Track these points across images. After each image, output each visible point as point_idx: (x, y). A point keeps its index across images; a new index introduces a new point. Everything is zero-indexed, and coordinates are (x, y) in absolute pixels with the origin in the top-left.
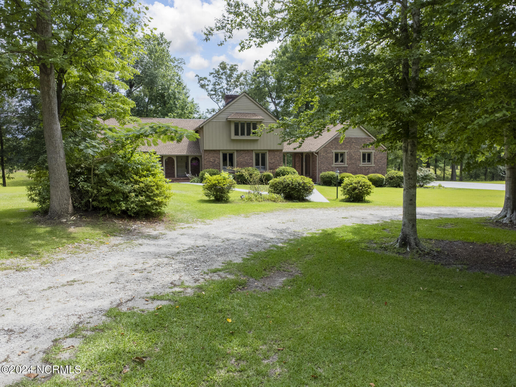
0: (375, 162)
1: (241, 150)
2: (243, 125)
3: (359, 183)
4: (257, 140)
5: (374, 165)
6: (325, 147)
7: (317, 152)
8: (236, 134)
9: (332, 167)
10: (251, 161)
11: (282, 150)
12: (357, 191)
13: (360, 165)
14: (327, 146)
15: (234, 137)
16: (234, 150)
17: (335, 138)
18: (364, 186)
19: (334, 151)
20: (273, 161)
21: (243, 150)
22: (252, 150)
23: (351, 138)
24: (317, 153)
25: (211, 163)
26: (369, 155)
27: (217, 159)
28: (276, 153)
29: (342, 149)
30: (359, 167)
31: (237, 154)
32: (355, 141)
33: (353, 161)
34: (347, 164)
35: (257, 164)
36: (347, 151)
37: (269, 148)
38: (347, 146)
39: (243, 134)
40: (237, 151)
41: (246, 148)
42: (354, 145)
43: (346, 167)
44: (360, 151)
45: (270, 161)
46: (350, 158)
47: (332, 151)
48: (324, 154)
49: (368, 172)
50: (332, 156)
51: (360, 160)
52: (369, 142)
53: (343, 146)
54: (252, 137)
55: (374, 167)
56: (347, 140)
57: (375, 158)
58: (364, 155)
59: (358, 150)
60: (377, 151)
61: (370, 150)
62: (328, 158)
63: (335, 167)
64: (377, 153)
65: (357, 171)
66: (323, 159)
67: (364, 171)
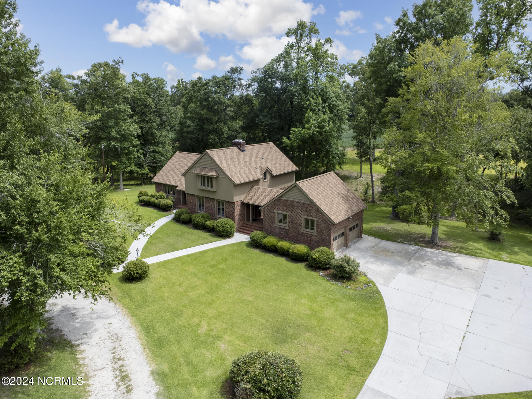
0: (317, 232)
5: (317, 235)
7: (261, 209)
9: (275, 227)
10: (214, 207)
13: (301, 231)
14: (270, 205)
15: (199, 187)
16: (204, 197)
17: (277, 199)
21: (209, 198)
22: (216, 199)
23: (293, 202)
27: (194, 201)
28: (230, 204)
29: (284, 210)
30: (300, 233)
31: (205, 200)
32: (297, 205)
33: (295, 225)
34: (289, 227)
35: (219, 210)
36: (289, 214)
37: (224, 200)
38: (289, 209)
42: (295, 209)
43: (288, 230)
44: (302, 216)
45: (226, 210)
46: (292, 222)
48: (268, 213)
49: (310, 240)
50: (275, 216)
51: (301, 225)
52: (311, 208)
53: (285, 208)
54: (209, 189)
55: (317, 236)
56: (289, 203)
57: (318, 227)
58: (307, 221)
59: (299, 215)
60: (320, 220)
61: (313, 217)
62: (271, 217)
63: (277, 227)
64: (320, 222)
65: (299, 236)
66: (267, 217)
67: (305, 238)
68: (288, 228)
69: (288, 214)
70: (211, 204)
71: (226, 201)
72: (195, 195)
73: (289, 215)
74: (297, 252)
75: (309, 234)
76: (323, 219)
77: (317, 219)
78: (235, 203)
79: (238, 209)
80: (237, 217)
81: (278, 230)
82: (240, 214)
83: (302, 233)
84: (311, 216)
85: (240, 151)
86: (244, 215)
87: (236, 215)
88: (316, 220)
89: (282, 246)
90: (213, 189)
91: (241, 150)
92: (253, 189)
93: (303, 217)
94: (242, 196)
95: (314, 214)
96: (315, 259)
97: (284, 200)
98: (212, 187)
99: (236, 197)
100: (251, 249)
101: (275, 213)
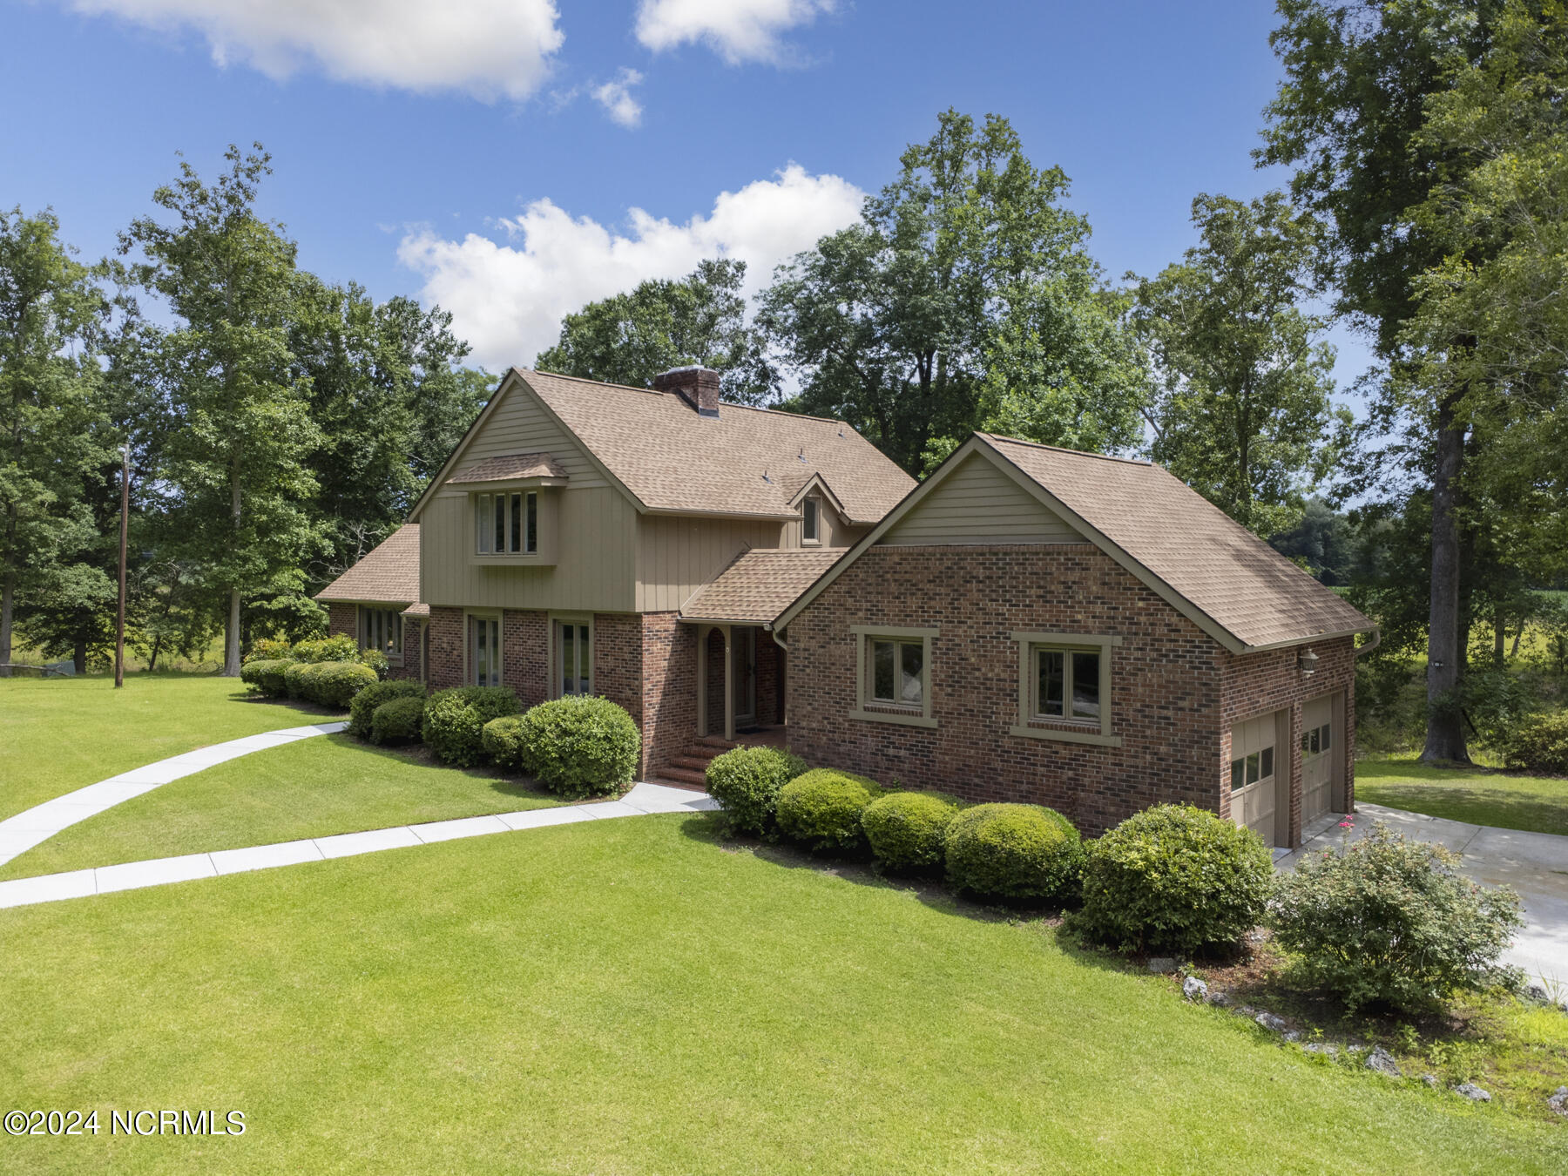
0: (1119, 722)
1: (516, 611)
5: (1117, 742)
6: (814, 606)
7: (782, 624)
9: (853, 723)
11: (637, 616)
13: (1014, 731)
14: (827, 600)
16: (497, 609)
17: (867, 553)
19: (860, 630)
21: (522, 612)
22: (546, 613)
23: (961, 554)
24: (784, 635)
25: (443, 656)
26: (1087, 668)
27: (457, 643)
28: (620, 627)
29: (905, 617)
30: (1006, 743)
31: (504, 621)
32: (981, 573)
33: (972, 700)
34: (935, 713)
36: (936, 633)
37: (598, 608)
38: (936, 604)
40: (506, 612)
41: (527, 603)
42: (975, 595)
43: (931, 731)
44: (1015, 635)
46: (955, 679)
47: (854, 629)
48: (813, 644)
49: (1075, 784)
50: (853, 656)
51: (1013, 696)
52: (1075, 575)
53: (913, 603)
54: (523, 559)
55: (1116, 751)
56: (937, 567)
57: (1123, 690)
58: (1049, 663)
59: (1001, 629)
60: (1137, 642)
61: (1088, 632)
62: (833, 668)
63: (868, 722)
64: (1139, 654)
65: (998, 765)
66: (808, 670)
67: (1041, 770)
68: (933, 723)
69: (927, 634)
70: (529, 642)
71: (598, 616)
72: (460, 609)
73: (935, 640)
74: (996, 841)
75: (1067, 744)
76: (1161, 630)
77: (1118, 641)
78: (646, 620)
79: (657, 659)
80: (652, 700)
81: (871, 743)
82: (670, 683)
83: (1020, 740)
84: (1076, 627)
85: (690, 411)
86: (694, 694)
87: (647, 686)
88: (1107, 645)
89: (898, 814)
90: (539, 558)
91: (695, 407)
92: (743, 562)
93: (1023, 636)
94: (684, 589)
95: (1098, 608)
96: (1138, 875)
98: (532, 546)
99: (650, 588)
100: (708, 848)
101: (854, 638)
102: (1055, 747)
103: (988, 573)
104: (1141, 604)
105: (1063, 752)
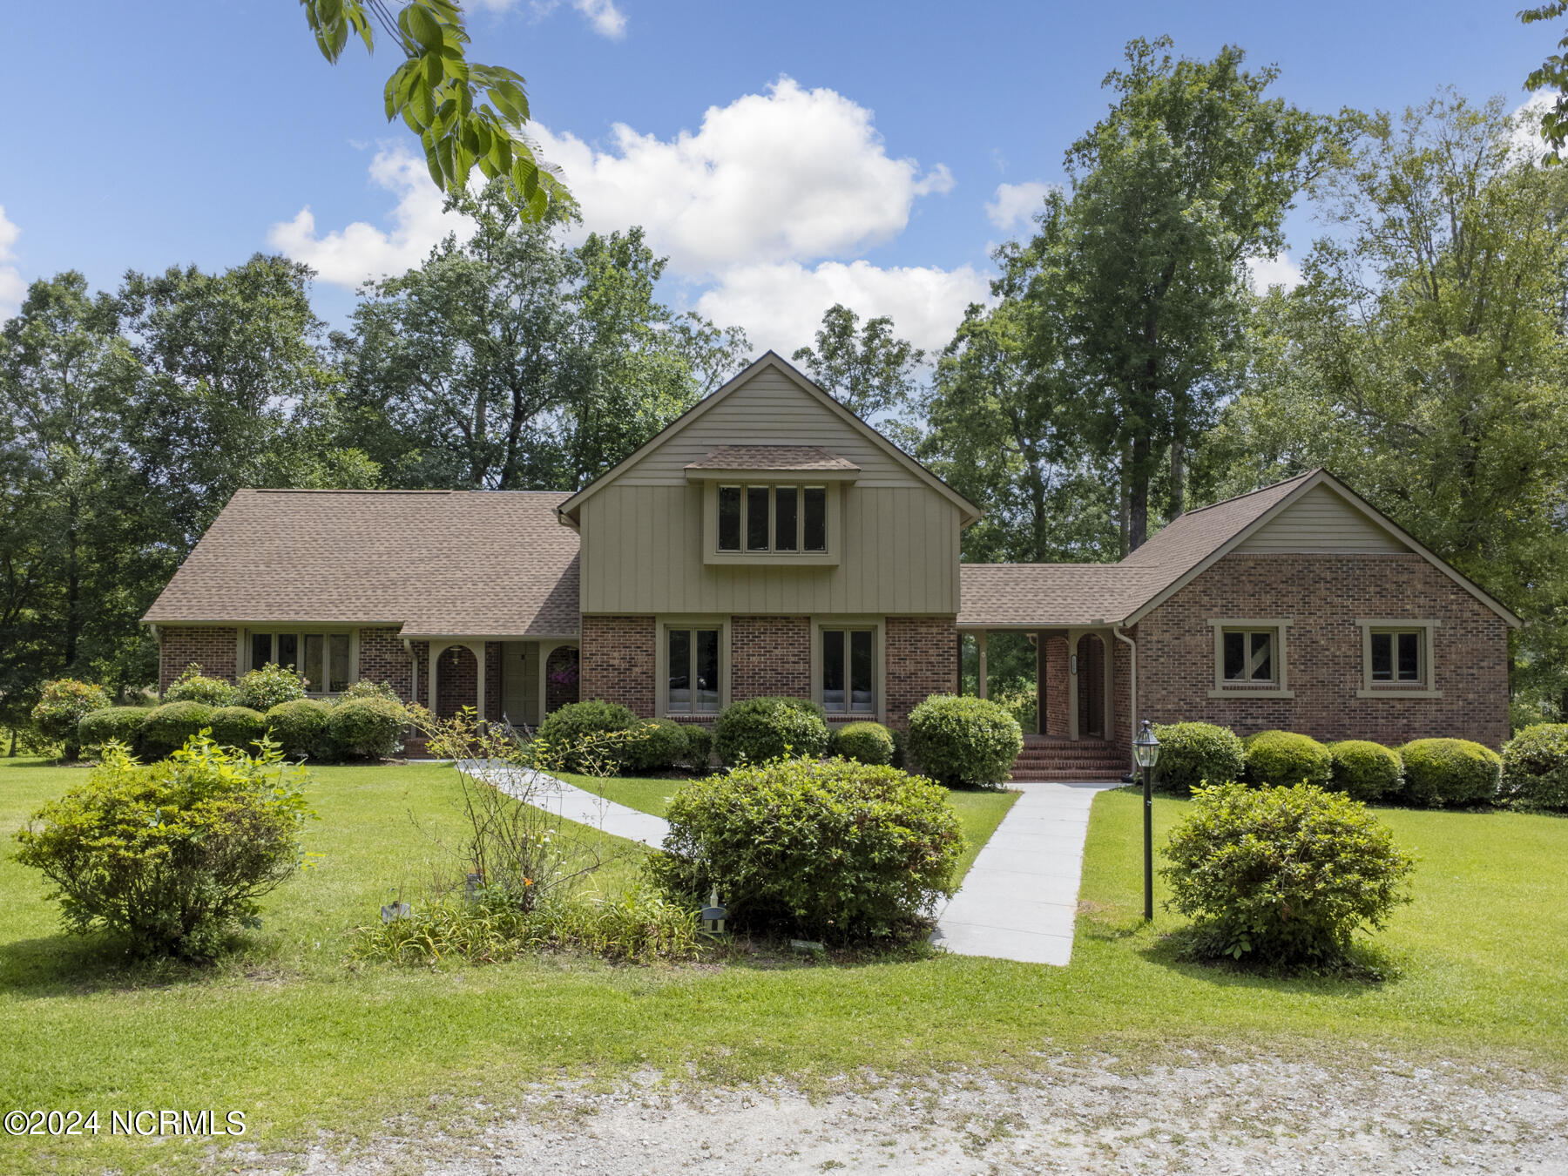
0: (1440, 679)
1: (754, 618)
2: (758, 498)
3: (1292, 828)
4: (829, 570)
5: (1439, 694)
6: (1170, 602)
7: (1129, 624)
8: (728, 539)
9: (1210, 702)
10: (801, 667)
11: (951, 618)
12: (1270, 894)
13: (1360, 694)
14: (1182, 598)
15: (714, 555)
16: (722, 616)
17: (1223, 560)
18: (1331, 852)
19: (1219, 623)
20: (910, 666)
21: (764, 618)
22: (807, 618)
23: (1309, 561)
24: (1132, 632)
25: (612, 674)
26: (1410, 645)
27: (641, 658)
28: (923, 630)
29: (1260, 611)
30: (1353, 703)
31: (735, 634)
32: (1328, 575)
33: (1323, 673)
34: (1290, 687)
35: (833, 680)
36: (1290, 622)
37: (886, 609)
38: (1288, 600)
39: (758, 542)
40: (736, 619)
41: (773, 608)
42: (1324, 593)
43: (1286, 701)
44: (1359, 622)
45: (892, 668)
46: (1308, 658)
47: (1211, 622)
48: (1167, 636)
51: (1354, 668)
52: (1405, 577)
53: (1267, 599)
54: (793, 558)
55: (1438, 701)
56: (1288, 571)
57: (1443, 658)
58: (1382, 641)
59: (1346, 618)
60: (1451, 623)
61: (1415, 617)
62: (1189, 657)
63: (1226, 699)
64: (1452, 632)
65: (1347, 722)
66: (1162, 660)
67: (1381, 721)
68: (1291, 694)
69: (1281, 624)
70: (778, 652)
71: (891, 620)
72: (652, 618)
73: (1289, 628)
75: (1401, 699)
76: (1467, 615)
77: (1438, 623)
83: (1364, 701)
84: (1405, 614)
88: (1429, 626)
93: (1365, 623)
95: (1422, 600)
97: (1259, 562)
101: (1211, 630)
102: (1392, 703)
103: (1334, 575)
104: (1453, 597)
105: (1399, 706)
